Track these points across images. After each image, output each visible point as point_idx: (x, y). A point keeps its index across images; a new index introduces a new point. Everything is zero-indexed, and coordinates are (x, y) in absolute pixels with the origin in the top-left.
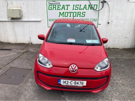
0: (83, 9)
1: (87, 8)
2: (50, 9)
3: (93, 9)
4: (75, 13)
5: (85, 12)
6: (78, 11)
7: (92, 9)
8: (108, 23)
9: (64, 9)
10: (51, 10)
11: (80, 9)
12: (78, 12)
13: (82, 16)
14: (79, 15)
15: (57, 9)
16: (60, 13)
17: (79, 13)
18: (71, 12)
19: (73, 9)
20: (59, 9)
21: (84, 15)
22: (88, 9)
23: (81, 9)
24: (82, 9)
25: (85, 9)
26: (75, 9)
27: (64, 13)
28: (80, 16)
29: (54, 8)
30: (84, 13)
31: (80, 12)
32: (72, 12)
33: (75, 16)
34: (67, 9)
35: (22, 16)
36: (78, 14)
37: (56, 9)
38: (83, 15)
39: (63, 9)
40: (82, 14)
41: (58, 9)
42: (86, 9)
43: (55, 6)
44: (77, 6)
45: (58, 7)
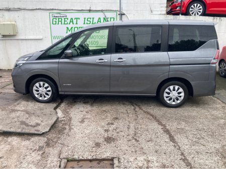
0: (97, 23)
2: (54, 23)
9: (73, 24)
10: (56, 24)
15: (63, 23)
16: (68, 28)
19: (84, 24)
20: (66, 23)
23: (94, 23)
25: (99, 22)
27: (73, 29)
29: (60, 23)
34: (77, 24)
35: (17, 33)
39: (71, 23)
41: (64, 24)
43: (60, 20)
44: (89, 20)
45: (65, 21)
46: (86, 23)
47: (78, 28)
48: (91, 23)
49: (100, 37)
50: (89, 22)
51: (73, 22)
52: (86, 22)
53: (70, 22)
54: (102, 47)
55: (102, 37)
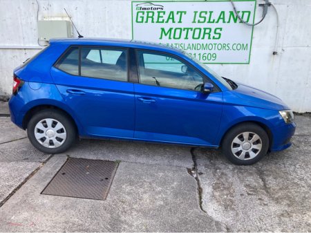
0: (217, 22)
1: (227, 20)
2: (140, 20)
3: (241, 22)
4: (197, 31)
5: (221, 29)
6: (206, 25)
7: (238, 21)
8: (274, 53)
9: (174, 22)
10: (142, 22)
11: (209, 22)
12: (205, 29)
13: (214, 38)
14: (207, 36)
15: (155, 20)
16: (163, 30)
17: (207, 31)
18: (188, 29)
19: (194, 22)
20: (161, 20)
21: (220, 34)
22: (229, 22)
23: (212, 20)
24: (213, 22)
25: (221, 21)
26: (199, 22)
27: (173, 31)
29: (150, 19)
30: (218, 31)
31: (210, 29)
32: (192, 29)
33: (199, 38)
36: (205, 33)
37: (153, 22)
38: (217, 36)
39: (171, 20)
40: (215, 33)
41: (158, 22)
42: (224, 22)
43: (150, 15)
44: (203, 14)
45: (159, 17)
46: (196, 21)
47: (181, 29)
48: (207, 20)
49: (220, 47)
50: (202, 20)
51: (173, 18)
52: (197, 18)
53: (169, 18)
54: (222, 64)
55: (224, 46)
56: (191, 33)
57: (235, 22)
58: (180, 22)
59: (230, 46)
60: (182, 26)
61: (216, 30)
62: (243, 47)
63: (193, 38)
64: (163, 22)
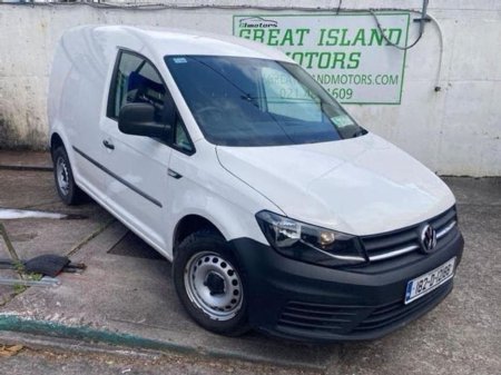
0: (354, 44)
1: (367, 42)
3: (389, 44)
4: (325, 57)
5: (359, 54)
6: (338, 48)
7: (384, 42)
8: (437, 89)
9: (291, 44)
11: (342, 44)
12: (336, 54)
13: (349, 67)
14: (339, 64)
15: (266, 41)
17: (340, 57)
18: (312, 54)
19: (321, 44)
20: (273, 41)
21: (357, 61)
22: (370, 44)
23: (346, 42)
24: (348, 44)
25: (359, 42)
26: (327, 44)
28: (342, 67)
30: (355, 57)
31: (344, 55)
32: (317, 54)
33: (327, 67)
36: (336, 60)
38: (353, 64)
39: (287, 42)
40: (351, 60)
42: (363, 44)
43: (259, 34)
44: (334, 34)
45: (271, 37)
46: (324, 42)
47: (302, 54)
48: (339, 42)
49: (357, 80)
50: (332, 41)
51: (291, 39)
52: (326, 39)
53: (285, 39)
54: (361, 104)
55: (363, 79)
56: (316, 60)
57: (380, 43)
58: (301, 44)
59: (373, 78)
60: (303, 50)
61: (352, 55)
62: (392, 80)
63: (320, 67)
64: (277, 44)
